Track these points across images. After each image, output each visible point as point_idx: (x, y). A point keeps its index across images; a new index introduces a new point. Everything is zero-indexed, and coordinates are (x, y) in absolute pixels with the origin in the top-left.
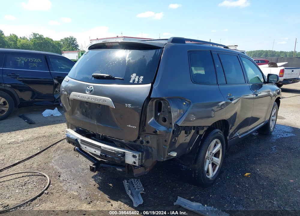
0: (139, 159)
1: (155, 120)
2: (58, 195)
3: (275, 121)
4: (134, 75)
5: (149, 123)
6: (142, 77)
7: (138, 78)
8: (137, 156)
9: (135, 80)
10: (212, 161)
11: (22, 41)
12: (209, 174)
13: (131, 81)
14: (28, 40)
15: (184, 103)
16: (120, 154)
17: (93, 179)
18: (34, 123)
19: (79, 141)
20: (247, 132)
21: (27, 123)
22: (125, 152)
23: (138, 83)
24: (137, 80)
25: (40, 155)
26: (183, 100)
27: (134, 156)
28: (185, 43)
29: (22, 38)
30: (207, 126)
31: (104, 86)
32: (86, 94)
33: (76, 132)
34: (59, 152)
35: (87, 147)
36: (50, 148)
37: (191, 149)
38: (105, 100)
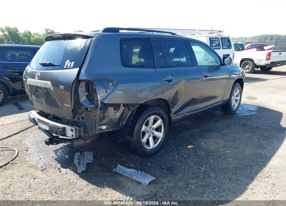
0: (76, 132)
1: (87, 99)
2: (20, 164)
3: (239, 101)
4: (68, 61)
5: (81, 101)
6: (73, 63)
7: (70, 64)
8: (74, 130)
9: (68, 65)
10: (153, 134)
11: (35, 36)
12: (150, 146)
13: (65, 67)
14: (40, 36)
15: (111, 84)
16: (61, 128)
17: (54, 152)
18: (23, 109)
19: (36, 120)
20: (198, 110)
21: (18, 109)
22: (65, 127)
23: (70, 68)
24: (69, 65)
25: (18, 134)
26: (109, 81)
27: (72, 130)
28: (119, 32)
29: (35, 33)
30: (139, 104)
31: (47, 72)
32: (35, 79)
33: (38, 114)
34: (35, 132)
35: (42, 124)
36: (29, 129)
37: (124, 123)
38: (46, 84)
